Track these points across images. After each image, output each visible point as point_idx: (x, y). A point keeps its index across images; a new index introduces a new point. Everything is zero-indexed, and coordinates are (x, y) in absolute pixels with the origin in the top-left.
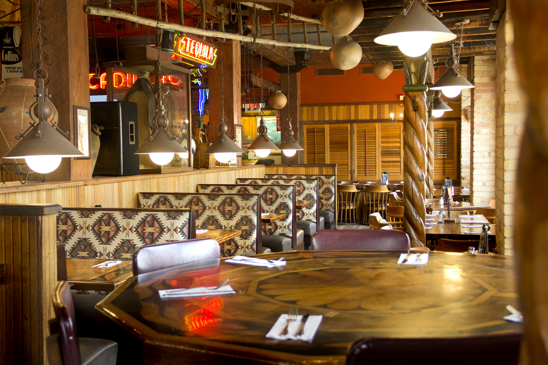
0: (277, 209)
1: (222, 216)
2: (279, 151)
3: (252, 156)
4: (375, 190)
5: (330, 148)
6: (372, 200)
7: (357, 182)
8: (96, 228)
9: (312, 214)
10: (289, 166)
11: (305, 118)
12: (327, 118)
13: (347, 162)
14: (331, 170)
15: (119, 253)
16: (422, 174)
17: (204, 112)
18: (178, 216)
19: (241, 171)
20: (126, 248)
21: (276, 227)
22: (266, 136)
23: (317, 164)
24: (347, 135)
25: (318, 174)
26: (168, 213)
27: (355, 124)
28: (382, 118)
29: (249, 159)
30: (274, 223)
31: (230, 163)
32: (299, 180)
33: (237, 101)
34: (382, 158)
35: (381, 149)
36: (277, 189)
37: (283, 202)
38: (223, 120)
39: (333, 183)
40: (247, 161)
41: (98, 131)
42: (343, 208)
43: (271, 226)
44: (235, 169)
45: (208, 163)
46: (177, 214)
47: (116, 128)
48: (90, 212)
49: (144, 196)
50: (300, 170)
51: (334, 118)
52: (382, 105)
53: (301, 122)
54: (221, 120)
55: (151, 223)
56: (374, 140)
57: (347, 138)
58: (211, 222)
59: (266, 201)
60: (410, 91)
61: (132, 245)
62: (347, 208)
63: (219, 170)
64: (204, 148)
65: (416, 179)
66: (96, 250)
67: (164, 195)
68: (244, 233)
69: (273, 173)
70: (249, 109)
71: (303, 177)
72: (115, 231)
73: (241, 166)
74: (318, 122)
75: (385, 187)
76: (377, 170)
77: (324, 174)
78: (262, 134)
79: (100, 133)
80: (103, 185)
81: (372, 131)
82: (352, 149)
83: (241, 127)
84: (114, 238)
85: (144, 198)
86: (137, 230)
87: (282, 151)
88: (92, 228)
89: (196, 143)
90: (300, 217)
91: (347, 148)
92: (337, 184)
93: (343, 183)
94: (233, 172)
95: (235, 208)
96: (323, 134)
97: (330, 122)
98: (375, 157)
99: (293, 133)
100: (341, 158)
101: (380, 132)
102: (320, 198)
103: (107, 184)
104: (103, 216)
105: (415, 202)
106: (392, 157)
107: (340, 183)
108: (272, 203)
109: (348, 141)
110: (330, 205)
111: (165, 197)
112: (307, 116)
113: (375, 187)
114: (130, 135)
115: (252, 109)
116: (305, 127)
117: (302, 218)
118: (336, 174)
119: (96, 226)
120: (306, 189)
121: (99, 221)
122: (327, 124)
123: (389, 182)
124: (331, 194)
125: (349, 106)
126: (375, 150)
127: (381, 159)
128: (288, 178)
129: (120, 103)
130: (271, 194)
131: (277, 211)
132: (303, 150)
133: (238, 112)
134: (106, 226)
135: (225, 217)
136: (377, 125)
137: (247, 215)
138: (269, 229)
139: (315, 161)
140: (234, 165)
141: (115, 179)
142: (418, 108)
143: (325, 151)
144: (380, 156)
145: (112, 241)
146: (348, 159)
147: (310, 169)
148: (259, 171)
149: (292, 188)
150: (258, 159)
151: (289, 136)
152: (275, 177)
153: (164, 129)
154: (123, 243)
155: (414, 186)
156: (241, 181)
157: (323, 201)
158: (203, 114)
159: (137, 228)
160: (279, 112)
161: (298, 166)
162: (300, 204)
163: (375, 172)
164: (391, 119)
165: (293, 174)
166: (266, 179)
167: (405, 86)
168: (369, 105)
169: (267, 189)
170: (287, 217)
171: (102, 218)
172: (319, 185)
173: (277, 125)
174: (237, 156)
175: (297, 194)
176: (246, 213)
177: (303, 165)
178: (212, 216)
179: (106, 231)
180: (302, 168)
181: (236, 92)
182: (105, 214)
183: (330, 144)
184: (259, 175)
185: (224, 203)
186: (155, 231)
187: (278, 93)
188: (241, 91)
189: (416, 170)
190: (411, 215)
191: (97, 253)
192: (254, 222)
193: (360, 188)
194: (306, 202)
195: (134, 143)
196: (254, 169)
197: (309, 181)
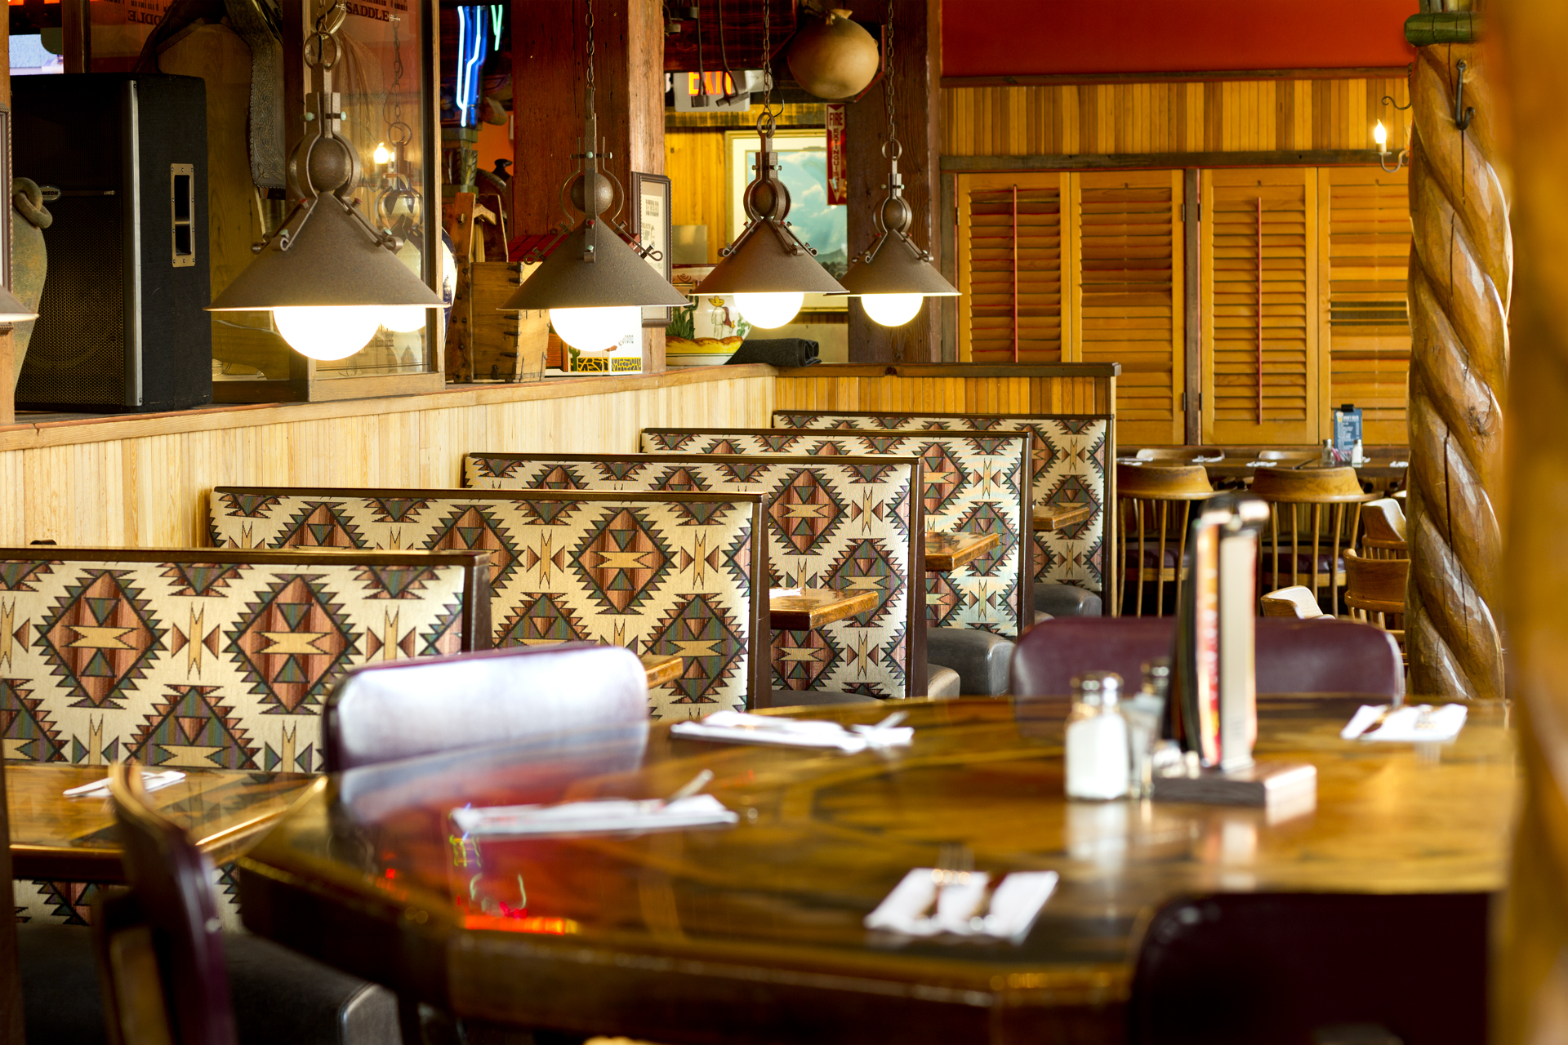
0: (835, 570)
1: (589, 597)
2: (839, 301)
3: (714, 321)
4: (1300, 489)
5: (1085, 287)
6: (1285, 538)
7: (1216, 454)
8: (57, 636)
9: (999, 600)
10: (891, 371)
11: (963, 143)
12: (1070, 144)
13: (1166, 356)
14: (1091, 390)
15: (158, 745)
16: (1491, 405)
17: (482, 111)
18: (417, 584)
19: (663, 392)
20: (186, 723)
21: (833, 654)
22: (782, 231)
23: (1022, 364)
24: (1165, 227)
25: (1026, 411)
26: (371, 570)
27: (1208, 173)
28: (1335, 143)
29: (697, 335)
30: (825, 636)
31: (612, 355)
32: (937, 440)
33: (647, 63)
34: (1337, 339)
35: (1329, 295)
36: (836, 475)
37: (867, 536)
38: (591, 155)
39: (1100, 455)
40: (688, 347)
41: (38, 208)
42: (1144, 575)
43: (811, 651)
44: (635, 383)
45: (514, 356)
46: (412, 575)
47: (112, 193)
48: (28, 567)
49: (235, 503)
50: (943, 390)
51: (1105, 144)
52: (1335, 83)
53: (943, 159)
54: (584, 156)
55: (296, 615)
56: (1298, 252)
57: (1165, 239)
58: (539, 622)
59: (785, 534)
60: (1436, 41)
61: (213, 712)
62: (1167, 575)
63: (565, 385)
64: (492, 283)
65: (1464, 426)
66: (58, 732)
67: (325, 499)
68: (691, 673)
69: (813, 407)
70: (699, 100)
71: (956, 425)
72: (142, 648)
73: (663, 370)
74: (1027, 163)
75: (1349, 474)
76: (1311, 394)
77: (1056, 411)
78: (766, 221)
79: (48, 218)
80: (62, 449)
81: (1287, 207)
82: (1190, 291)
83: (662, 187)
84: (134, 681)
85: (234, 514)
86: (235, 646)
87: (855, 304)
88: (38, 635)
89: (460, 260)
90: (942, 614)
91: (1166, 286)
92: (1115, 460)
93: (1145, 455)
94: (628, 396)
95: (649, 560)
96: (1050, 218)
97: (1086, 163)
98: (1300, 334)
99: (908, 216)
100: (1138, 335)
101: (1327, 213)
102: (1035, 526)
103: (78, 447)
104: (85, 585)
105: (1457, 528)
106: (1380, 335)
107: (1134, 454)
108: (813, 541)
109: (1170, 256)
110: (1084, 560)
111: (329, 510)
112: (976, 132)
113: (1299, 478)
114: (175, 223)
115: (712, 101)
116: (965, 185)
117: (950, 615)
118: (1113, 411)
119: (58, 627)
120: (971, 478)
121: (72, 606)
122: (1070, 170)
123: (1365, 454)
124: (1087, 504)
125: (1175, 86)
126: (1300, 299)
127: (1328, 343)
128: (886, 430)
129: (133, 83)
130: (811, 499)
131: (838, 581)
132: (957, 294)
133: (649, 112)
134: (100, 625)
135: (605, 600)
136: (1311, 177)
137: (706, 591)
138: (799, 662)
139: (1011, 349)
140: (632, 364)
141: (111, 425)
142: (1472, 117)
143: (1059, 303)
144: (1327, 329)
145: (126, 692)
146: (1171, 341)
147: (990, 387)
148: (748, 393)
149: (905, 472)
150: (739, 337)
151: (889, 228)
152: (824, 423)
153: (339, 197)
154: (174, 702)
155: (1454, 457)
156: (663, 441)
157: (1049, 538)
158: (473, 122)
159: (235, 638)
160: (841, 110)
161: (932, 370)
162: (940, 548)
163: (1299, 403)
164: (1378, 148)
165: (907, 410)
166: (782, 433)
167: (1418, 17)
168: (1272, 84)
169: (793, 478)
170: (884, 608)
171: (84, 591)
172: (1034, 462)
173: (830, 176)
174: (647, 324)
175: (928, 503)
176: (699, 581)
177: (952, 368)
178: (544, 594)
179: (99, 649)
180: (950, 381)
181: (642, 21)
182: (96, 575)
183: (1085, 268)
184: (748, 413)
185: (598, 537)
186: (314, 651)
187: (838, 20)
188: (665, 15)
189: (1462, 389)
190: (1438, 586)
191: (63, 743)
192: (736, 622)
193: (1226, 481)
194: (967, 542)
195: (189, 261)
196: (723, 385)
197: (987, 443)
